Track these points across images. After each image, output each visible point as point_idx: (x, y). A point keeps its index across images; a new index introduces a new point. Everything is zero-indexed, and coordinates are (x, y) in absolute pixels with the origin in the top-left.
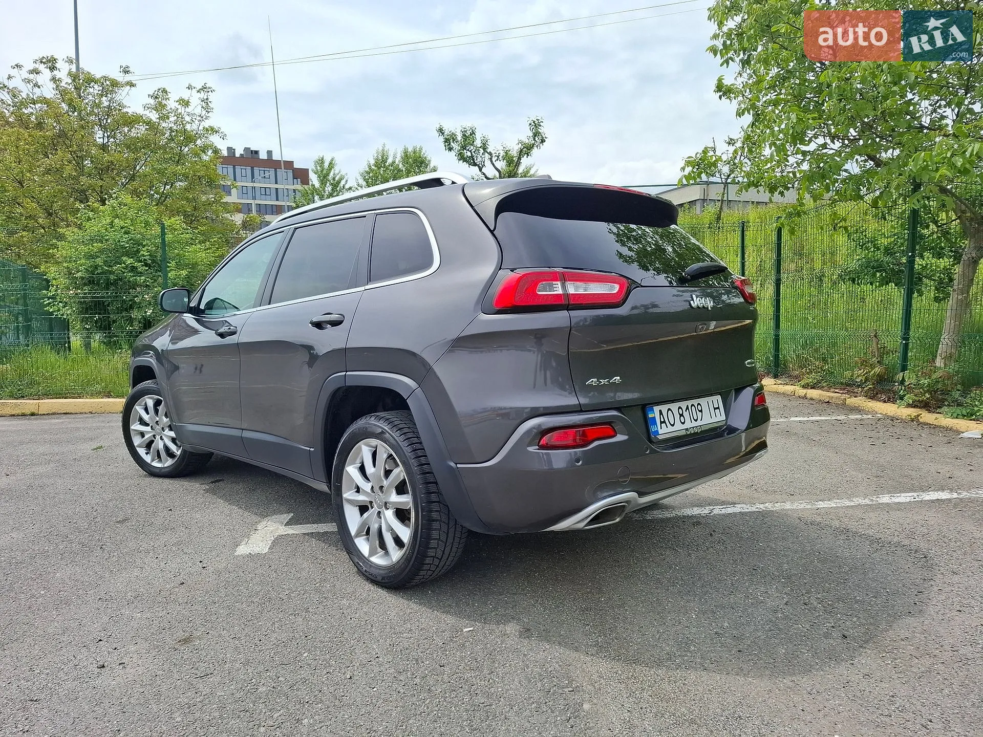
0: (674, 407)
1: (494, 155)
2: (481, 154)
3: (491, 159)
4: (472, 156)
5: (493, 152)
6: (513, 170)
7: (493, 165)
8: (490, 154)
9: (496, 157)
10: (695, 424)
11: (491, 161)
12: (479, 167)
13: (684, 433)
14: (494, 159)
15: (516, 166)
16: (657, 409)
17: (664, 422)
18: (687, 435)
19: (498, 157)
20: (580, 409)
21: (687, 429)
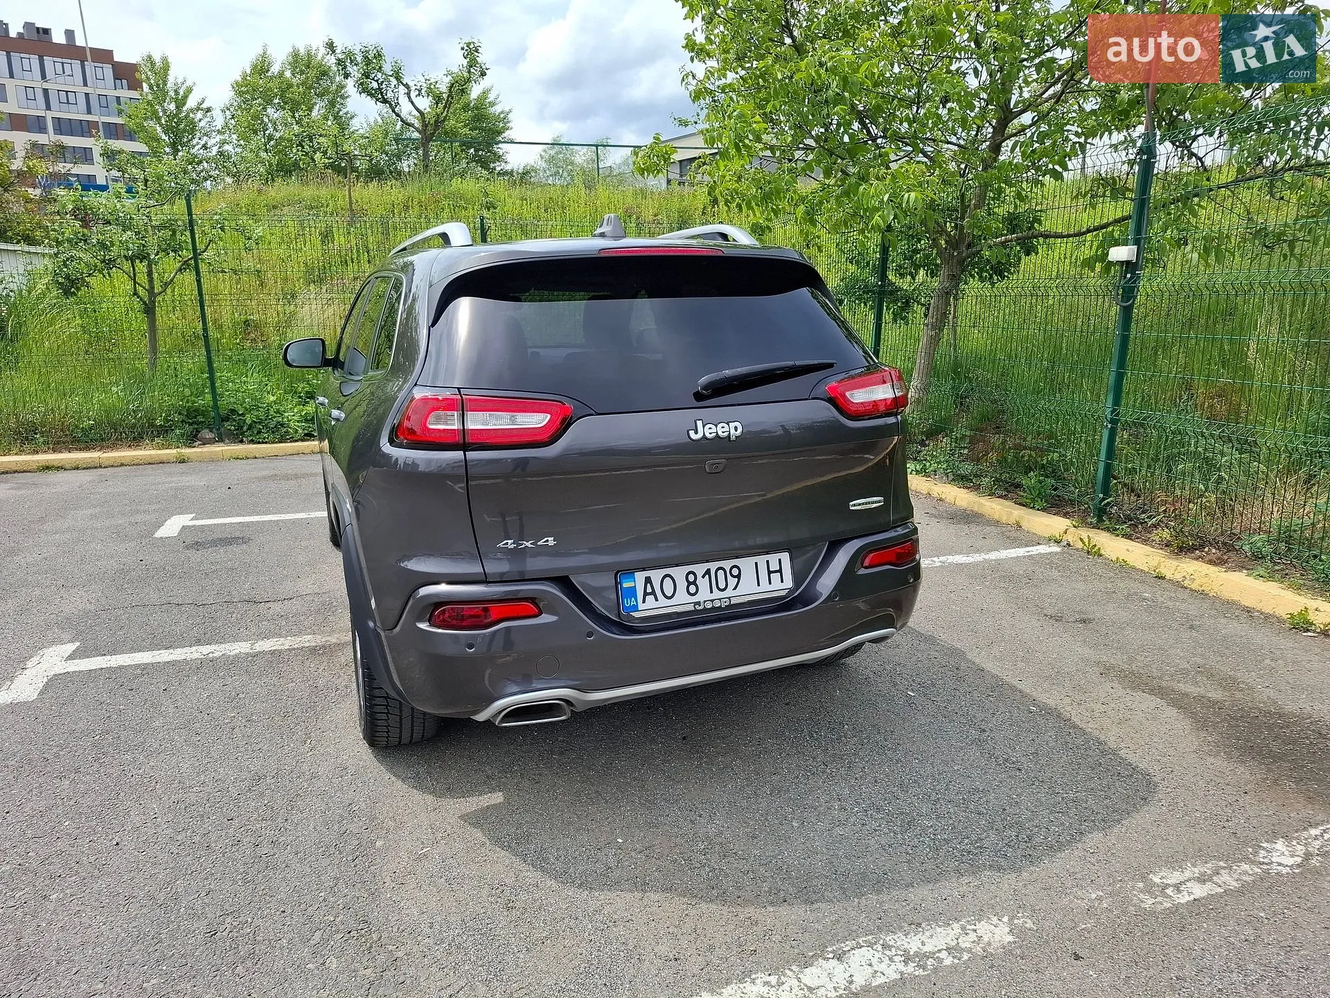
0: (679, 573)
1: (413, 88)
2: (393, 86)
3: (408, 94)
4: (380, 89)
5: (411, 84)
6: (442, 114)
7: (412, 103)
8: (407, 86)
9: (417, 92)
10: (717, 594)
11: (409, 98)
12: (391, 105)
13: (691, 608)
14: (413, 95)
15: (445, 107)
16: (640, 577)
17: (653, 593)
18: (695, 612)
19: (420, 91)
20: (485, 580)
21: (698, 603)
